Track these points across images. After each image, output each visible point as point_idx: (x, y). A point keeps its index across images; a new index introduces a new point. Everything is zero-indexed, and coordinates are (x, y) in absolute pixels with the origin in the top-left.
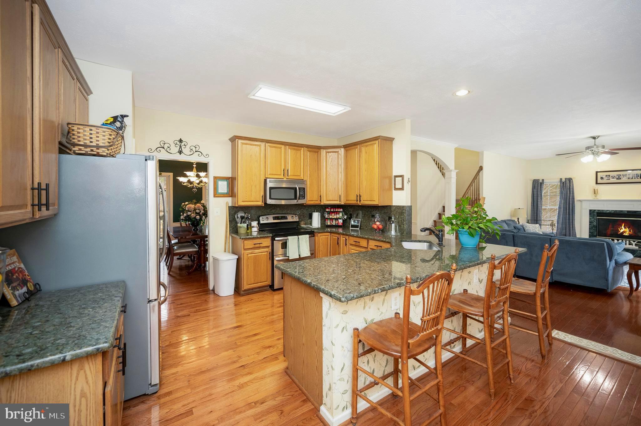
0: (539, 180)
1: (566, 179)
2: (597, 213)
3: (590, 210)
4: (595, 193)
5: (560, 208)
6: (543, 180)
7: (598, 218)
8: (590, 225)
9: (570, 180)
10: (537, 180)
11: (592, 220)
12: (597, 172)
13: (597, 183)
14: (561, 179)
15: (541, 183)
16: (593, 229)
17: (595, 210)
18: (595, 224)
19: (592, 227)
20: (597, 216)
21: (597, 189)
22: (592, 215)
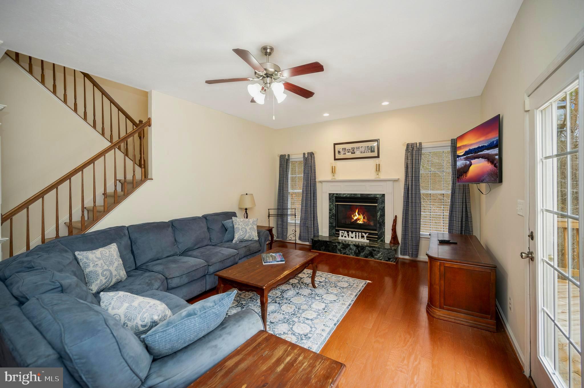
0: (285, 155)
1: (308, 153)
2: (336, 197)
3: (330, 194)
4: (332, 172)
5: (303, 191)
6: (289, 155)
7: (337, 204)
8: (330, 213)
9: (311, 154)
10: (284, 155)
11: (332, 206)
12: (335, 144)
13: (335, 159)
14: (304, 154)
15: (287, 159)
16: (333, 218)
17: (334, 194)
18: (334, 211)
19: (332, 216)
20: (336, 202)
21: (335, 167)
22: (331, 200)
